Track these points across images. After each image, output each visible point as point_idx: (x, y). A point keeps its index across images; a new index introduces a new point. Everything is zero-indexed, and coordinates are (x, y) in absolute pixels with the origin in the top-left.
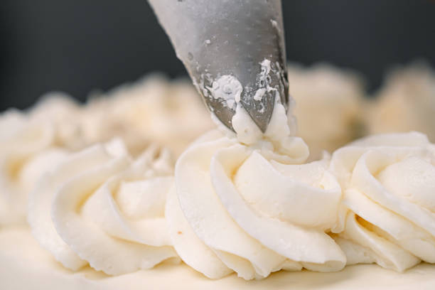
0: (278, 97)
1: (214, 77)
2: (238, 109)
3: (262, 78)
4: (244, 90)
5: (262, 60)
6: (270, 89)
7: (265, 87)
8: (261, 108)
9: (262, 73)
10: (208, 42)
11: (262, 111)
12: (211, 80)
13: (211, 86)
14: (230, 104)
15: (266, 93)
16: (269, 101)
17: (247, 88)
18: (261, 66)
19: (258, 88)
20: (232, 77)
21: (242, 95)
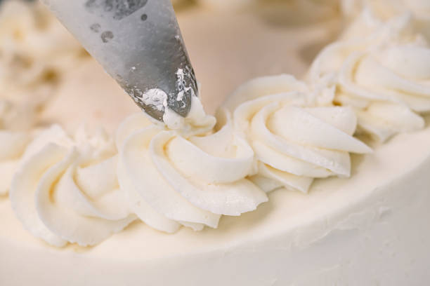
0: (193, 92)
1: (143, 91)
2: (167, 110)
3: (179, 84)
4: (168, 96)
5: (176, 70)
6: (187, 89)
7: (183, 89)
8: (183, 104)
9: (179, 80)
10: (134, 68)
11: (184, 106)
12: (141, 93)
13: (142, 97)
14: (160, 108)
15: (185, 93)
16: (188, 99)
17: (170, 94)
18: (177, 75)
19: (178, 92)
20: (158, 90)
21: (168, 100)
